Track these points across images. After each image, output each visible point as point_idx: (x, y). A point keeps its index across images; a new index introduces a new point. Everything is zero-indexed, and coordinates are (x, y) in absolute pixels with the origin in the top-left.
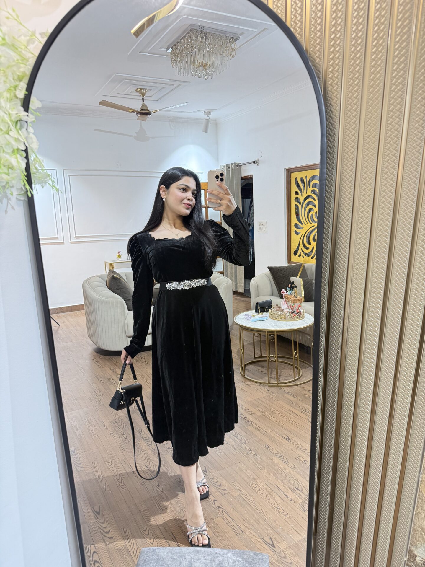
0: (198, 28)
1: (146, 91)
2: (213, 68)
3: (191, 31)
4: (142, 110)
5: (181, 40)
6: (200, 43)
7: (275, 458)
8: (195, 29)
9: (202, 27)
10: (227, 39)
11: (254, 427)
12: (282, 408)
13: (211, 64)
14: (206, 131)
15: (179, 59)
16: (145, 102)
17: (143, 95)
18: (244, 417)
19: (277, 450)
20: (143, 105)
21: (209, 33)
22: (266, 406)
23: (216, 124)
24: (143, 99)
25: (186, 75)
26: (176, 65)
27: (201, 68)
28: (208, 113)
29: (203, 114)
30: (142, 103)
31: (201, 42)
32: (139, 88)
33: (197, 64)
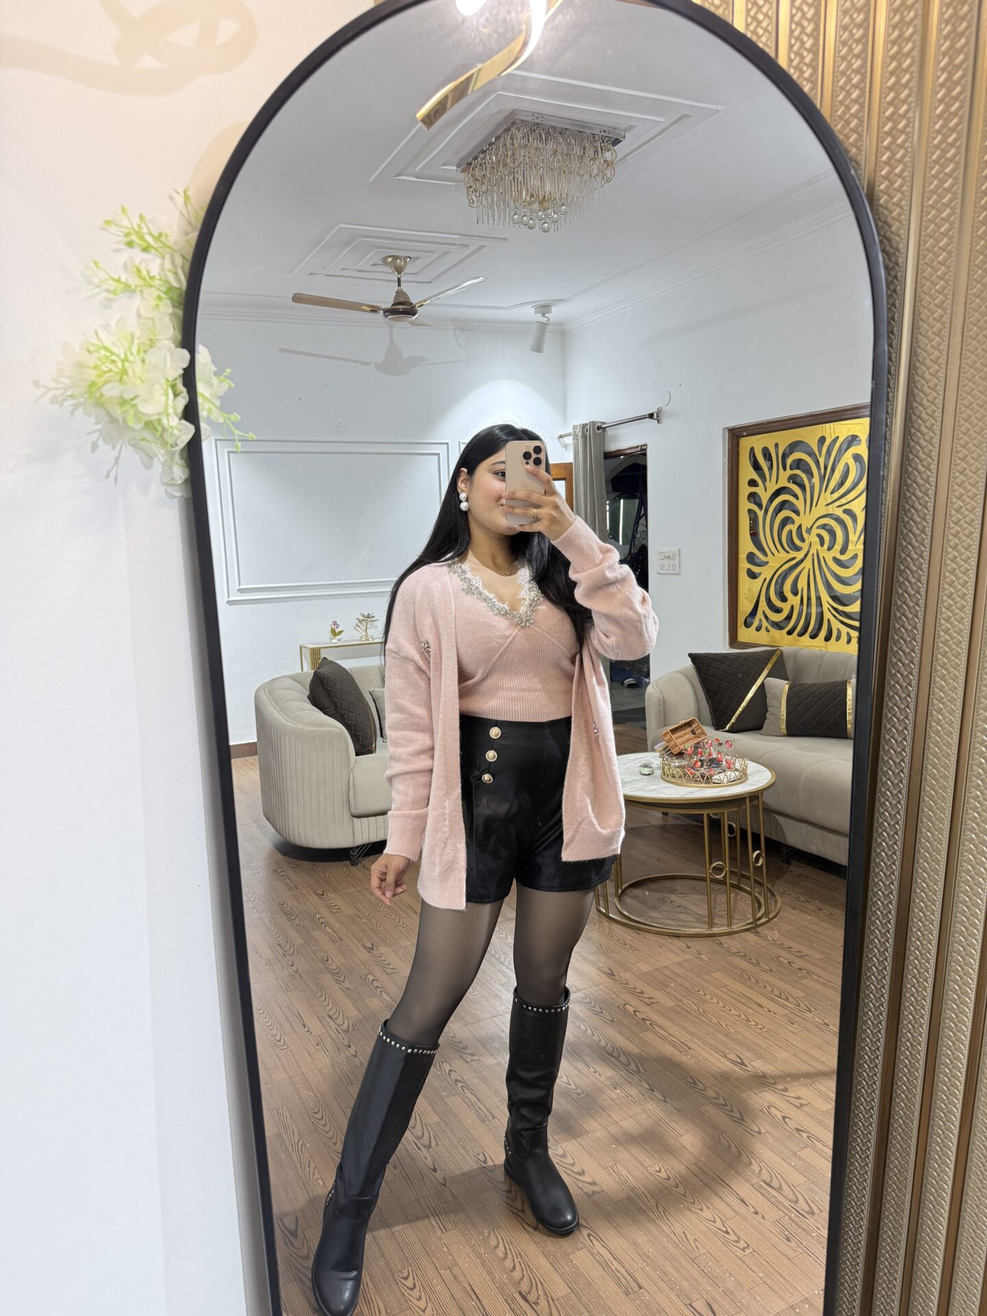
0: (530, 119)
1: (406, 262)
2: (563, 205)
3: (514, 123)
4: (395, 304)
5: (491, 144)
6: (532, 151)
7: (712, 1110)
8: (523, 121)
9: (540, 116)
10: (595, 141)
11: (657, 1034)
12: (723, 989)
13: (558, 196)
14: (538, 348)
15: (484, 188)
16: (404, 287)
17: (399, 270)
18: (631, 1010)
19: (717, 1089)
20: (400, 293)
21: (554, 128)
22: (687, 984)
23: (563, 332)
24: (399, 280)
25: (501, 222)
26: (478, 201)
27: (536, 206)
28: (544, 308)
29: (533, 310)
30: (396, 288)
31: (536, 150)
32: (390, 257)
33: (526, 199)
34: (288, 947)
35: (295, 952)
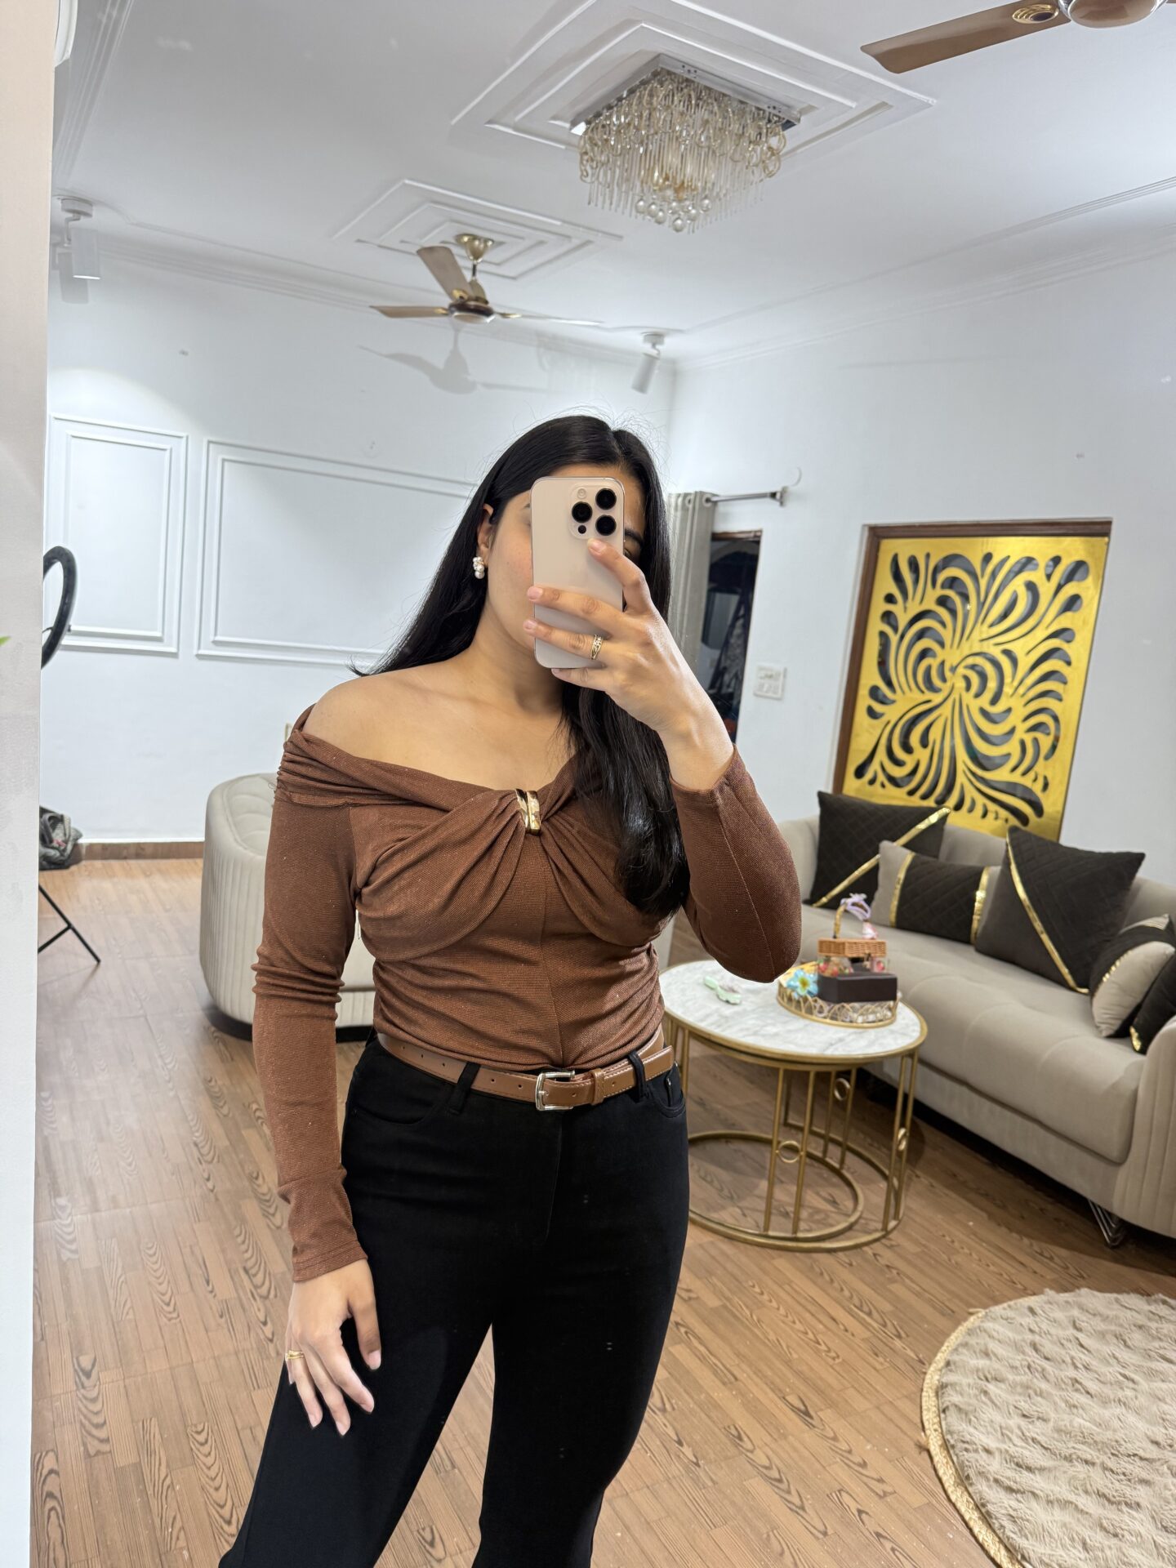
0: (679, 71)
1: (486, 246)
2: (706, 197)
3: (655, 74)
4: (467, 298)
5: (620, 99)
6: (676, 116)
7: (759, 1487)
8: (669, 73)
9: (692, 70)
10: (760, 119)
13: (701, 185)
14: (641, 387)
15: (603, 158)
16: (481, 279)
17: (477, 254)
19: (770, 1453)
20: (474, 285)
21: (710, 89)
23: (675, 373)
24: (475, 267)
25: (621, 208)
26: (593, 175)
27: (669, 193)
28: (656, 337)
29: (641, 338)
31: (681, 115)
32: (467, 234)
33: (658, 181)
34: (205, 1150)
35: (216, 1160)
